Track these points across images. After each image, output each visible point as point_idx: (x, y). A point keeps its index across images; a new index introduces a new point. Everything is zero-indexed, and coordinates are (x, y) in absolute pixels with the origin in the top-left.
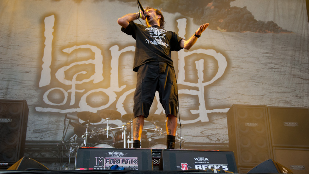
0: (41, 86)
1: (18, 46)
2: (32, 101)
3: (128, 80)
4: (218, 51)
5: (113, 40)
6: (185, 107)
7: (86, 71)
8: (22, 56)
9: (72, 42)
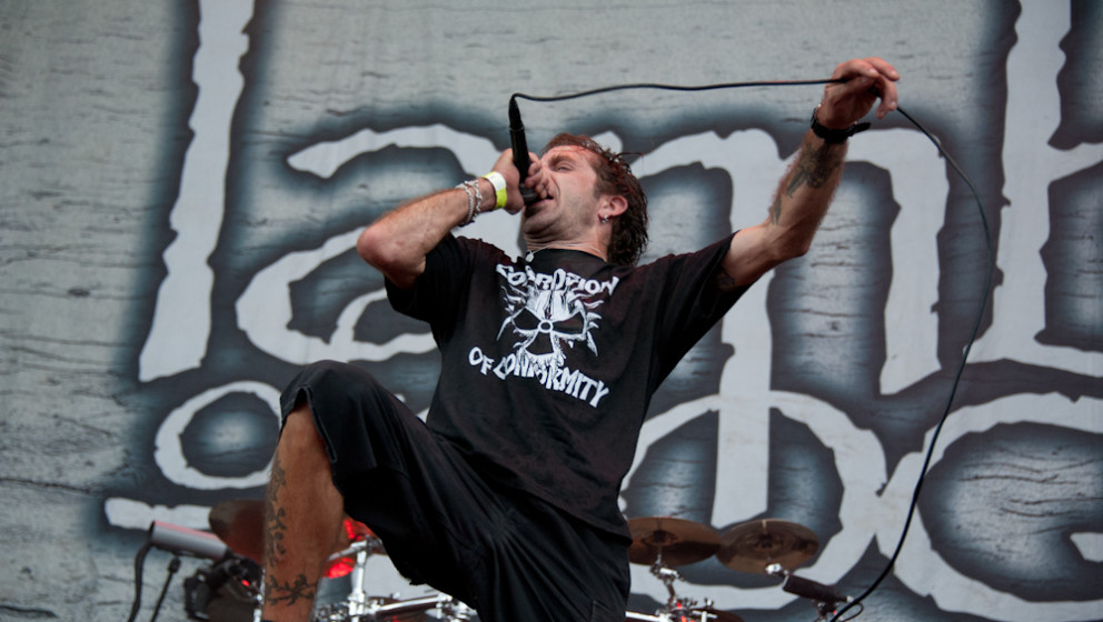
0: (148, 373)
1: (45, 141)
2: (89, 464)
6: (1038, 509)
8: (58, 200)
9: (350, 106)
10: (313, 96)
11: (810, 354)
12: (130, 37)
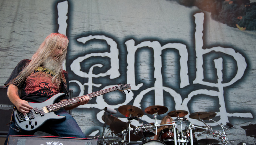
1: (31, 31)
3: (145, 78)
4: (237, 51)
5: (128, 34)
6: (204, 108)
7: (102, 64)
8: (35, 43)
10: (80, 28)
11: (169, 81)
12: (45, 14)
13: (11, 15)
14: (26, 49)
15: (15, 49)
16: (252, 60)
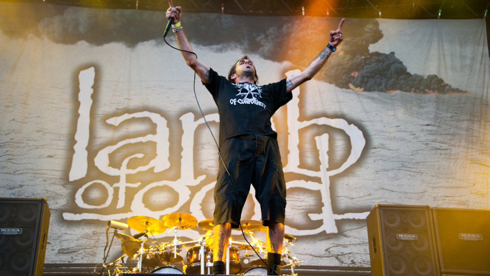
0: (71, 179)
1: (39, 117)
2: (57, 203)
3: (208, 167)
4: (350, 122)
5: (186, 105)
6: (300, 208)
7: (143, 153)
8: (43, 133)
9: (122, 107)
10: (112, 104)
12: (60, 88)
13: (10, 96)
14: (31, 143)
15: (15, 144)
16: (373, 134)
